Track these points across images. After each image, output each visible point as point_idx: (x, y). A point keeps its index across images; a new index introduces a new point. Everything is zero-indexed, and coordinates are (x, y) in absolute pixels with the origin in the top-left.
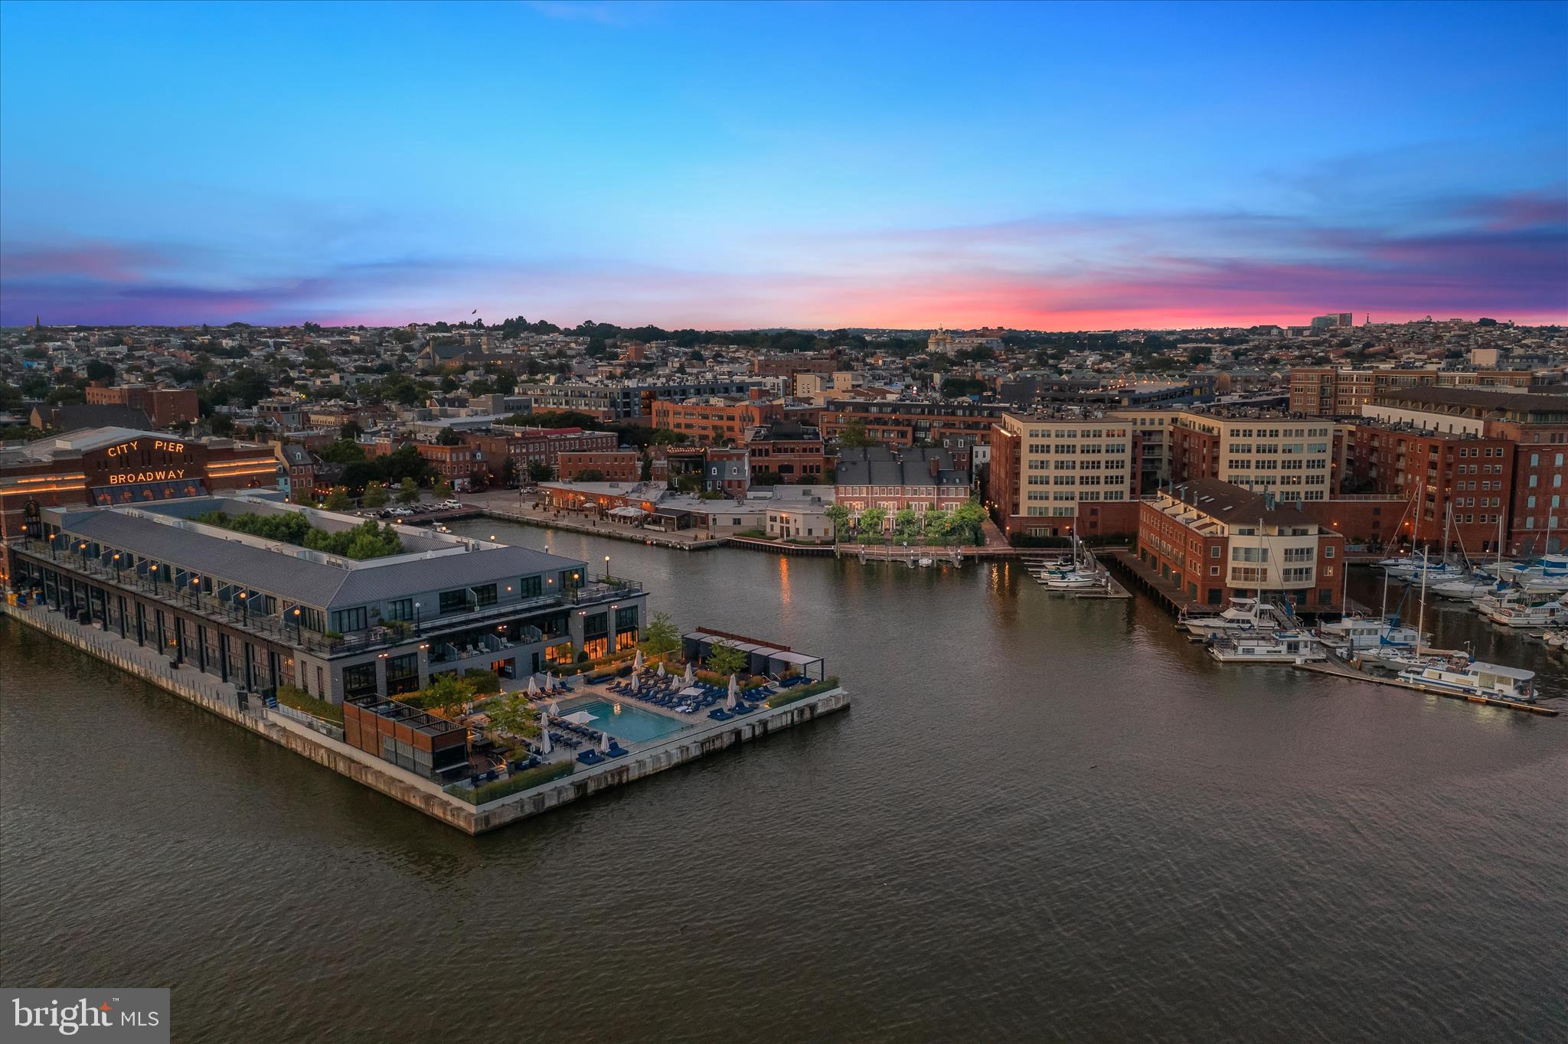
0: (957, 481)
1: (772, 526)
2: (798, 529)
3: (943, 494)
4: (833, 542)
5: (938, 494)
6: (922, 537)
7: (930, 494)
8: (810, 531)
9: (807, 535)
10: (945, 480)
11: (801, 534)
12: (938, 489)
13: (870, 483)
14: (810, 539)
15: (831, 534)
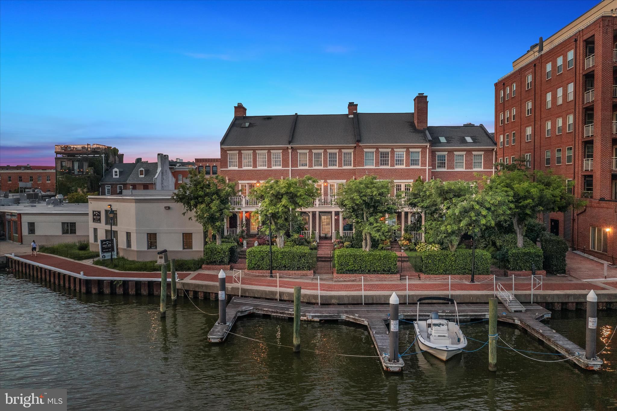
0: (469, 139)
1: (95, 230)
2: (128, 235)
3: (442, 165)
4: (197, 265)
5: (433, 165)
6: (403, 253)
7: (415, 162)
8: (152, 240)
9: (145, 248)
10: (443, 140)
11: (134, 247)
12: (433, 153)
13: (290, 143)
14: (151, 256)
15: (198, 245)
